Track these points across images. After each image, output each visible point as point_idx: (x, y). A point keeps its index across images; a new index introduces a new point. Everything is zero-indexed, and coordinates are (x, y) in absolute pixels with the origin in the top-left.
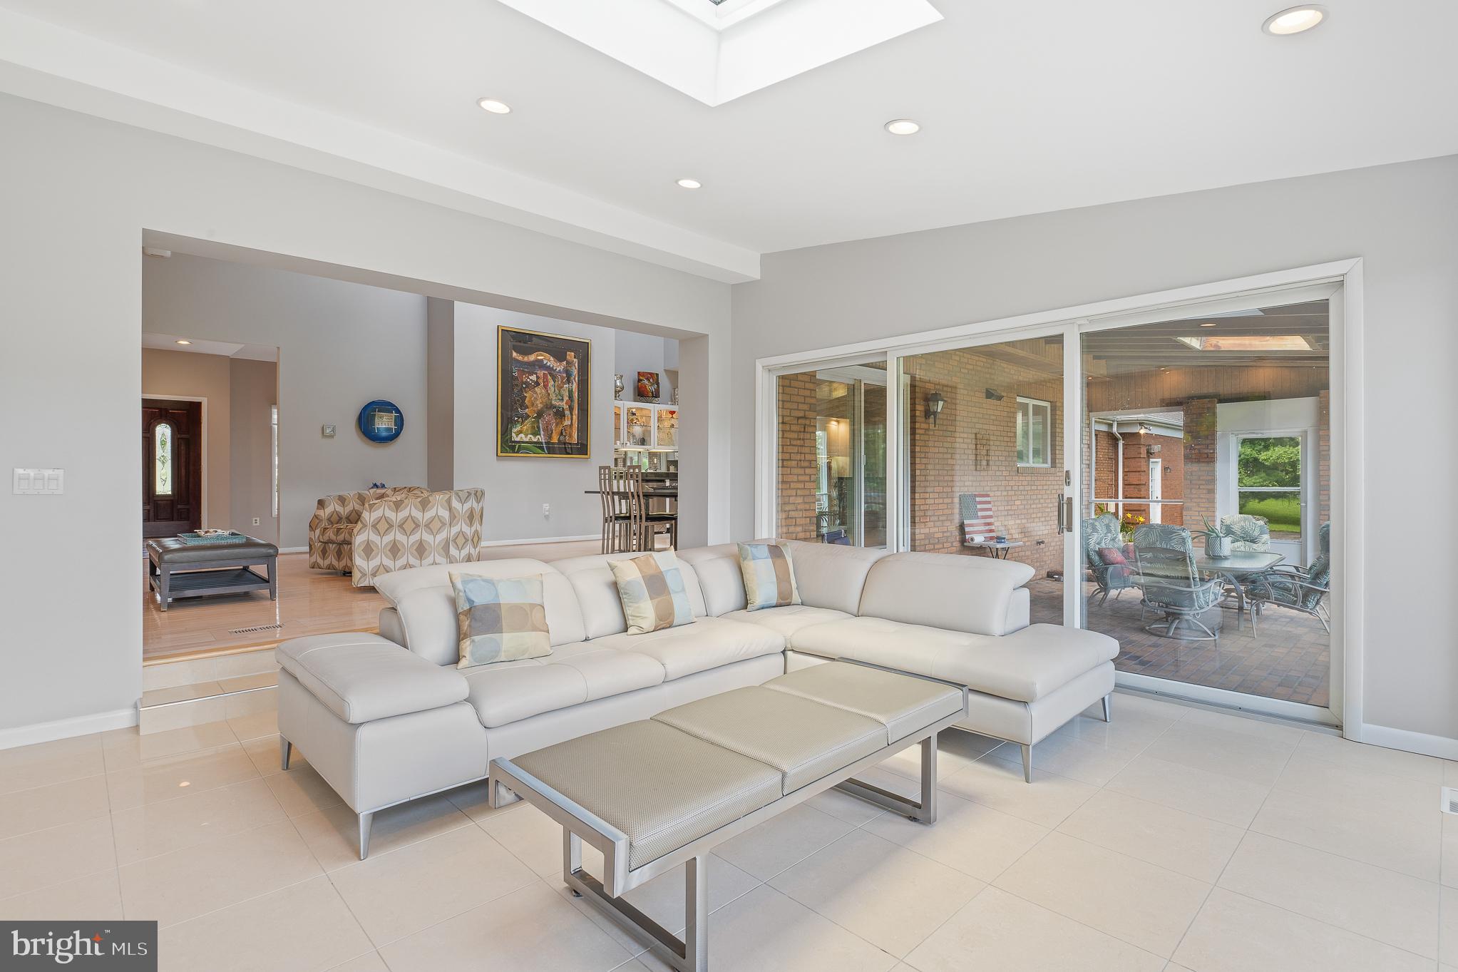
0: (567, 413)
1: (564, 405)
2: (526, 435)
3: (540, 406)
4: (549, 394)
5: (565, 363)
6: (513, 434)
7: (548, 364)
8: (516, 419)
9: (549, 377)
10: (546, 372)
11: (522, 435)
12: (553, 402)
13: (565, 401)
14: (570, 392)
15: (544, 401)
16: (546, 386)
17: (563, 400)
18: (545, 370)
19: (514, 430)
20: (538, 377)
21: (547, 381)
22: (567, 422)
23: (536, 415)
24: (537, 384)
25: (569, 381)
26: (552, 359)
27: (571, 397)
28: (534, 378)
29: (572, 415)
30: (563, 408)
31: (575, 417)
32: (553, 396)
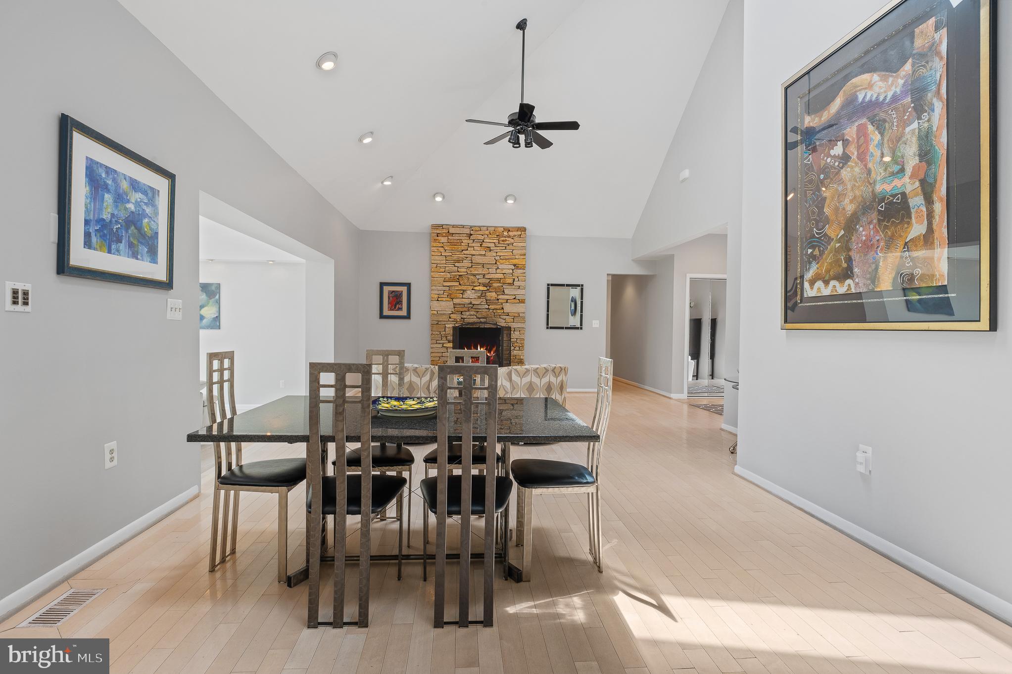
0: (917, 202)
1: (909, 184)
2: (826, 283)
3: (850, 208)
4: (869, 172)
5: (908, 67)
6: (806, 285)
7: (868, 99)
8: (810, 251)
9: (870, 128)
10: (864, 120)
11: (819, 284)
12: (879, 188)
13: (909, 170)
14: (925, 139)
15: (858, 193)
16: (862, 157)
17: (902, 170)
18: (859, 118)
19: (809, 275)
20: (846, 143)
21: (866, 135)
22: (917, 229)
23: (842, 232)
24: (845, 158)
25: (920, 108)
26: (876, 77)
27: (926, 154)
28: (838, 150)
29: (929, 201)
30: (904, 194)
31: (939, 208)
32: (878, 173)
